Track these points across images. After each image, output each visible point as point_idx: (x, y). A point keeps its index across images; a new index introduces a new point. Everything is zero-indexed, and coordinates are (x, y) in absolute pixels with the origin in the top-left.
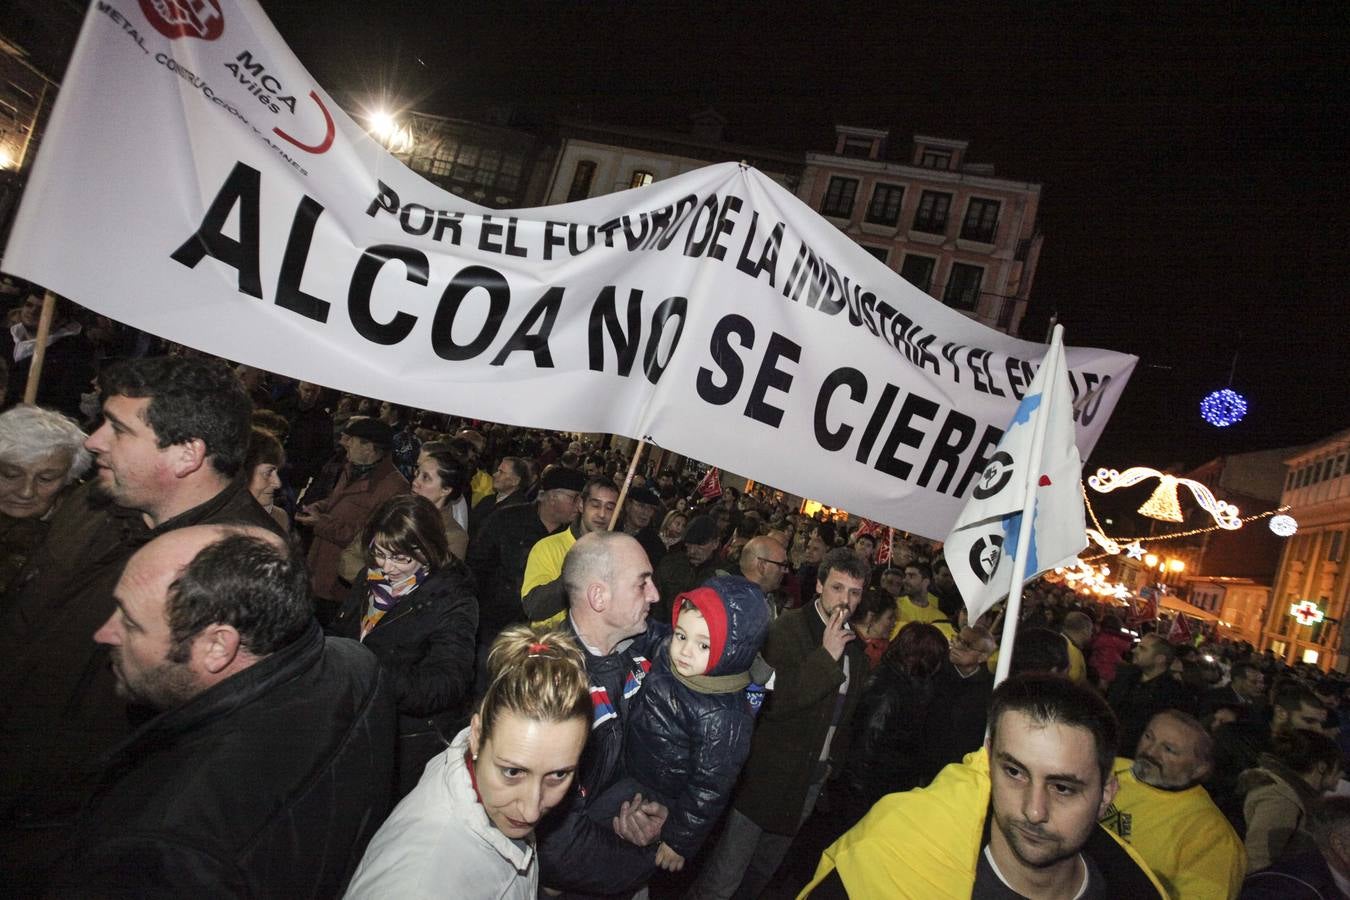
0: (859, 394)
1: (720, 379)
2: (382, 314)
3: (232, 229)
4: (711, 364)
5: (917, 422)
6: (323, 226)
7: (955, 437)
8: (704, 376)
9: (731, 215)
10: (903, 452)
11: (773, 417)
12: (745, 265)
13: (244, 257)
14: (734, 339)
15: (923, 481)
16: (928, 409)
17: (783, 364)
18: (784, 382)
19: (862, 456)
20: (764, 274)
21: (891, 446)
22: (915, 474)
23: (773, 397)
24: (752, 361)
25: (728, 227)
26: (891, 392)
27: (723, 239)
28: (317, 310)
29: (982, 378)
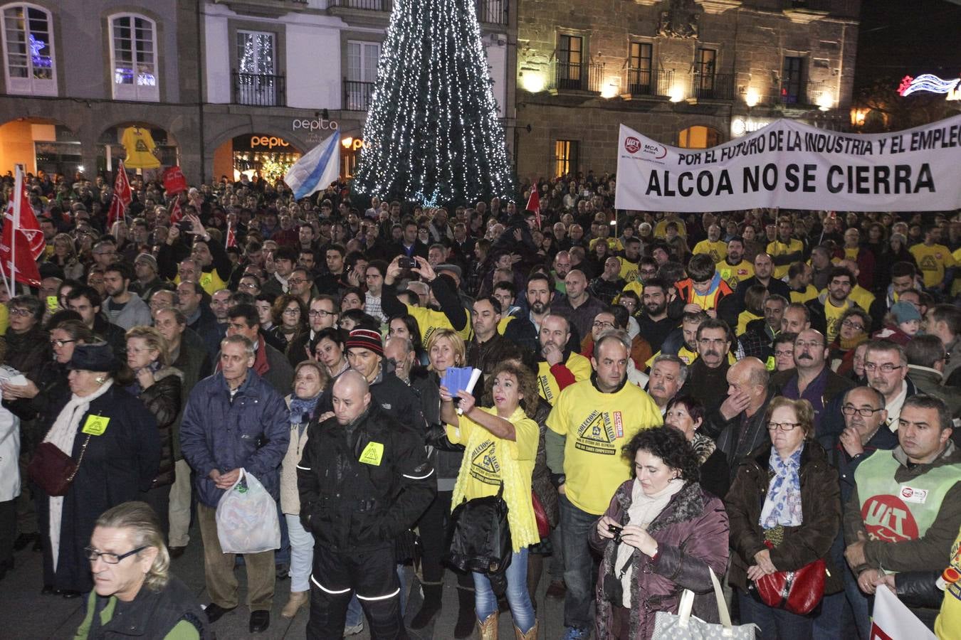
0: (841, 172)
1: (792, 184)
2: (686, 189)
3: (654, 184)
4: (788, 181)
5: (863, 174)
6: (670, 175)
7: (881, 174)
8: (787, 185)
9: (781, 136)
10: (863, 185)
11: (812, 189)
12: (790, 149)
13: (657, 188)
14: (793, 171)
15: (876, 191)
16: (866, 169)
17: (811, 173)
18: (812, 178)
19: (850, 190)
20: (797, 149)
21: (858, 185)
22: (872, 190)
23: (810, 183)
24: (800, 175)
25: (781, 140)
26: (850, 168)
27: (781, 144)
28: (672, 194)
29: (895, 148)
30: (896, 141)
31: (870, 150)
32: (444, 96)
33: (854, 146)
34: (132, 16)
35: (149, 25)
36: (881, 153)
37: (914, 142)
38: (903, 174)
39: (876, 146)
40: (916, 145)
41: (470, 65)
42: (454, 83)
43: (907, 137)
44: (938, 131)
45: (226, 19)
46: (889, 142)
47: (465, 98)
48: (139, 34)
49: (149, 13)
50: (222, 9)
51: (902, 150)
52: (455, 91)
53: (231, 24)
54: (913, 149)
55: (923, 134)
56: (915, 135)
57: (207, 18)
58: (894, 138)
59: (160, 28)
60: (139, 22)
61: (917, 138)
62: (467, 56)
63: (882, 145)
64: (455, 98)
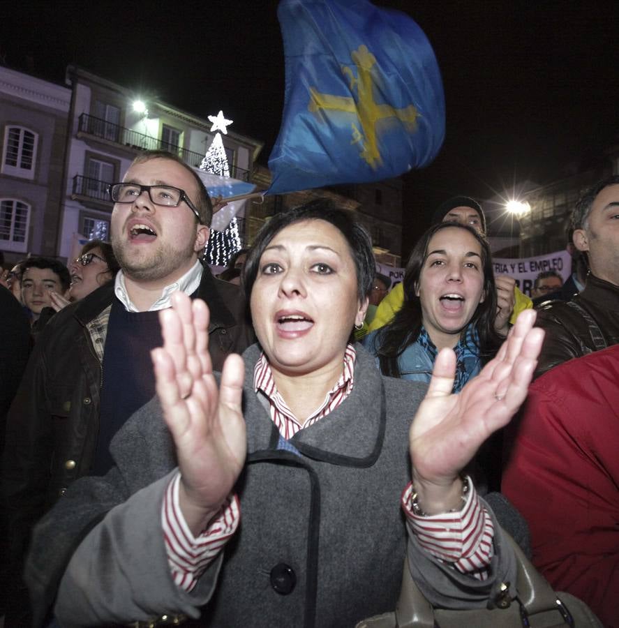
29: (521, 270)
30: (521, 266)
31: (506, 270)
32: (215, 255)
33: (497, 268)
34: (15, 201)
35: (26, 207)
36: (513, 271)
37: (531, 267)
38: (527, 285)
39: (509, 268)
40: (533, 269)
41: (231, 238)
42: (221, 247)
43: (527, 265)
44: (545, 261)
45: (78, 210)
46: (516, 266)
47: (227, 256)
48: (18, 212)
49: (27, 200)
50: (76, 204)
51: (525, 271)
52: (221, 252)
53: (82, 213)
54: (532, 271)
55: (536, 263)
56: (531, 263)
57: (66, 208)
58: (520, 264)
59: (33, 209)
60: (19, 205)
61: (533, 265)
62: (230, 233)
63: (513, 268)
64: (222, 256)
